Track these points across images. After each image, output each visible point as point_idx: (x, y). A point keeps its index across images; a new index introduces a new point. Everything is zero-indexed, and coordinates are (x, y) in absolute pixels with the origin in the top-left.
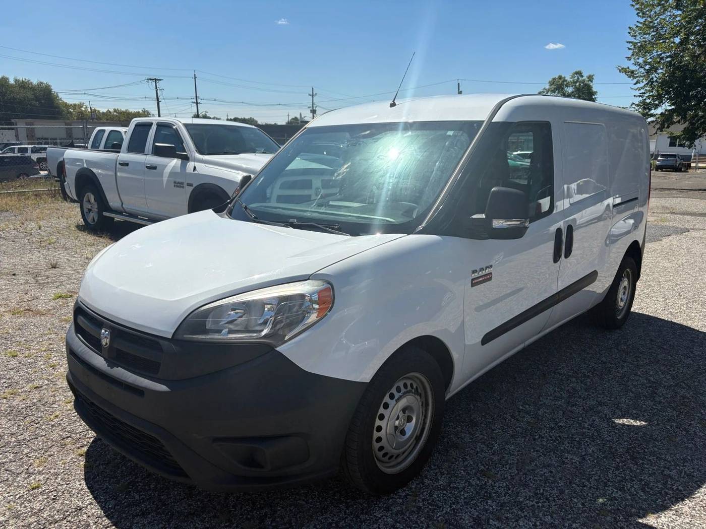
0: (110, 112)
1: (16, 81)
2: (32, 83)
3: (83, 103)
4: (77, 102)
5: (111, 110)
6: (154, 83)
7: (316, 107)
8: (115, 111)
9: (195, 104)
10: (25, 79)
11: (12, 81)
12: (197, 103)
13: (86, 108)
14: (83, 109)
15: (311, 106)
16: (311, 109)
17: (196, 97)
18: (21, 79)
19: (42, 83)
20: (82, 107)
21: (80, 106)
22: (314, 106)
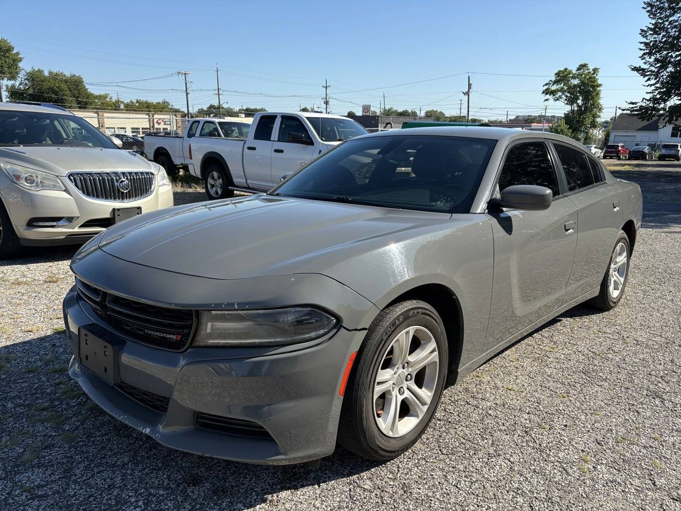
0: (132, 103)
1: (50, 73)
2: (65, 76)
3: (108, 94)
4: (102, 93)
5: (135, 101)
6: (184, 76)
7: (329, 98)
8: (137, 102)
9: (217, 95)
10: (59, 72)
11: (46, 74)
12: (219, 95)
13: (111, 98)
14: (108, 100)
15: (325, 97)
16: (325, 100)
17: (218, 89)
18: (55, 72)
19: (74, 75)
20: (107, 98)
21: (105, 97)
22: (327, 97)
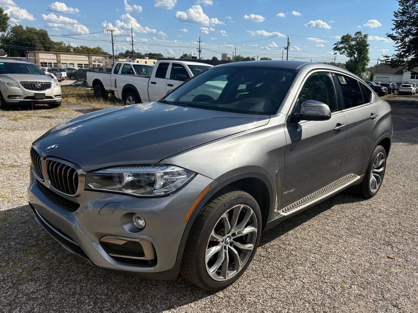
0: (78, 48)
1: (27, 28)
2: (36, 30)
3: (63, 42)
4: (59, 41)
5: (79, 47)
6: (111, 32)
7: (201, 49)
8: (81, 47)
9: (132, 45)
10: (32, 27)
11: (25, 28)
12: (133, 45)
13: (65, 45)
15: (199, 48)
16: (199, 49)
17: (132, 41)
18: (30, 28)
19: (42, 30)
20: (62, 44)
21: (61, 43)
22: (200, 48)
